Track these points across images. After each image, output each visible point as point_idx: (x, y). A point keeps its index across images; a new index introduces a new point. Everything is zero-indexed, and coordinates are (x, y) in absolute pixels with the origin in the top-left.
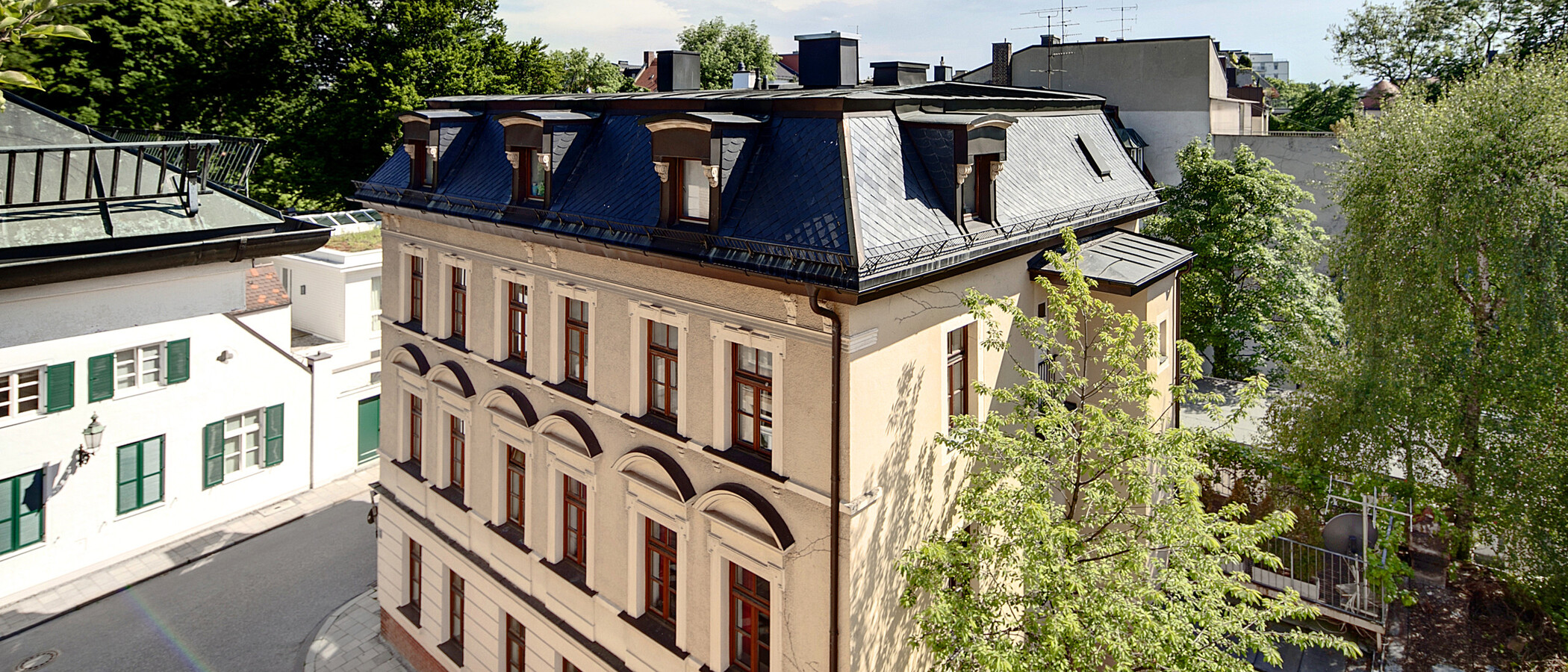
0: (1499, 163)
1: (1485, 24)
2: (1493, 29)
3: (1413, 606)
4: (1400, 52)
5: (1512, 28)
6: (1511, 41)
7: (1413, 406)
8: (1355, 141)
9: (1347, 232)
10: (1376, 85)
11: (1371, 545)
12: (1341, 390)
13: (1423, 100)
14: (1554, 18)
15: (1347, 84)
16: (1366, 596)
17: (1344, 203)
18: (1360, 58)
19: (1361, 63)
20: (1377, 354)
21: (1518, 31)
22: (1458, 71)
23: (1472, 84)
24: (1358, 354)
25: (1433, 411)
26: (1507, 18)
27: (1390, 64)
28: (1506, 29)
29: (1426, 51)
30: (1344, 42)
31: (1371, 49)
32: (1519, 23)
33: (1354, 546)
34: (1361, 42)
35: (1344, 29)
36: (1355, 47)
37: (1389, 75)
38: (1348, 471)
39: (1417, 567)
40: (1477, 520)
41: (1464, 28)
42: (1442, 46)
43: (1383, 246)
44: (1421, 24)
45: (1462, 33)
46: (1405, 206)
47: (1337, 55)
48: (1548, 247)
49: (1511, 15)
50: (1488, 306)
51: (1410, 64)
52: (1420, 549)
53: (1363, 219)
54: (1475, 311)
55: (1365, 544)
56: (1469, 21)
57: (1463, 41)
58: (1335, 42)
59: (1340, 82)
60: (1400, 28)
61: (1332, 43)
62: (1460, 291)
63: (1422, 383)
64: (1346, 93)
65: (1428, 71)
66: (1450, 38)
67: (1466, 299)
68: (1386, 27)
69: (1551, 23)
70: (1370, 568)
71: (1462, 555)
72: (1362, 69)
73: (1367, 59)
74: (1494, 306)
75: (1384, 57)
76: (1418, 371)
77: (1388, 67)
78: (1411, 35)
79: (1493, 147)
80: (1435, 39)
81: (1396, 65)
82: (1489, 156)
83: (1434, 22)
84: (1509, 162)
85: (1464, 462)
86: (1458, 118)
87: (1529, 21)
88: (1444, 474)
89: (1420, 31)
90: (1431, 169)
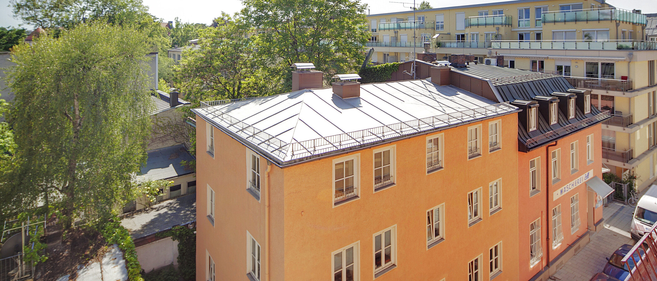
0: (82, 63)
1: (82, 7)
2: (85, 9)
3: (47, 260)
4: (46, 15)
5: (91, 10)
6: (91, 15)
7: (48, 172)
8: (20, 56)
9: (16, 100)
10: (36, 30)
11: (27, 244)
12: (11, 177)
13: (52, 37)
14: (106, 7)
15: (21, 28)
16: (24, 269)
17: (14, 86)
18: (27, 16)
19: (27, 19)
20: (31, 154)
21: (94, 11)
22: (69, 25)
23: (72, 32)
24: (21, 157)
25: (57, 171)
26: (90, 5)
27: (41, 20)
28: (89, 10)
29: (58, 16)
30: (19, 8)
31: (32, 13)
32: (94, 8)
33: (18, 248)
34: (28, 9)
35: (18, 2)
36: (24, 11)
37: (41, 25)
38: (16, 214)
39: (49, 242)
40: (74, 209)
41: (73, 8)
42: (64, 14)
43: (33, 104)
44: (56, 4)
45: (73, 10)
46: (44, 84)
47: (15, 14)
48: (99, 94)
49: (91, 4)
50: (79, 121)
51: (51, 20)
52: (51, 233)
53: (23, 93)
54: (74, 124)
55: (23, 245)
56: (76, 5)
57: (73, 13)
58: (14, 8)
59: (17, 27)
60: (46, 5)
61: (12, 9)
62: (68, 117)
63: (51, 160)
64: (20, 33)
65: (58, 24)
66: (68, 11)
67: (71, 119)
68: (40, 3)
69: (105, 9)
70: (26, 255)
71: (68, 226)
72: (28, 22)
73: (31, 17)
74: (81, 120)
75: (39, 17)
76: (50, 156)
77: (41, 22)
78: (52, 8)
79: (80, 57)
80: (62, 11)
81: (44, 21)
82: (79, 60)
83: (61, 3)
84: (86, 62)
85: (69, 188)
86: (67, 46)
87: (98, 7)
88: (61, 196)
89: (55, 7)
90: (56, 67)
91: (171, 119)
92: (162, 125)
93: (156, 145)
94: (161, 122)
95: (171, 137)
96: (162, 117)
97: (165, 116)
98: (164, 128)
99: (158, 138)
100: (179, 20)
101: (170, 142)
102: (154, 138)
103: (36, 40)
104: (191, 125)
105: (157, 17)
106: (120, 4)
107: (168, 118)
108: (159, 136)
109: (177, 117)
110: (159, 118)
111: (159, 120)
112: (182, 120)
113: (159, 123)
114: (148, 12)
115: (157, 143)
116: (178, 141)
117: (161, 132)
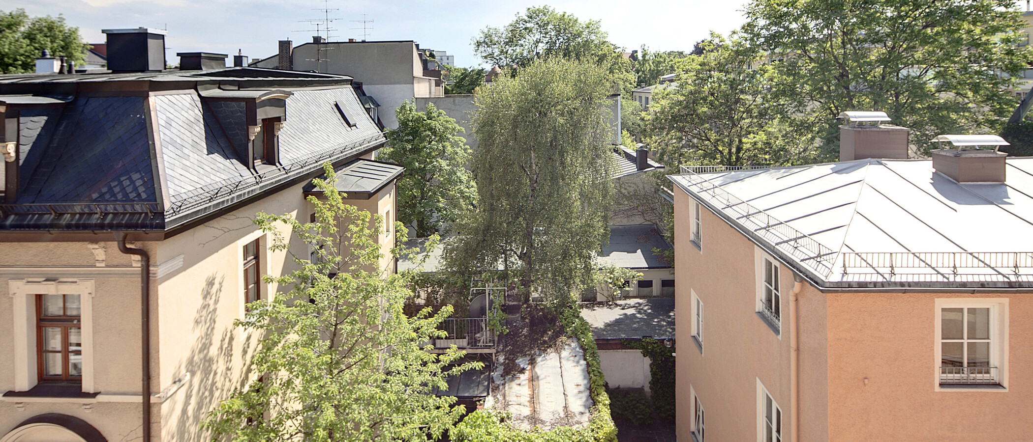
0: (538, 108)
2: (538, 42)
3: (507, 334)
4: (502, 52)
5: (545, 42)
6: (545, 48)
7: (507, 232)
8: (482, 99)
9: (479, 147)
10: (492, 69)
11: (490, 309)
12: (476, 231)
13: (510, 77)
14: (559, 37)
15: (480, 68)
16: (488, 335)
17: (477, 132)
18: (485, 55)
19: (486, 57)
20: (492, 209)
21: (547, 43)
22: (524, 62)
23: (528, 69)
24: (484, 211)
25: (515, 232)
26: (543, 37)
27: (498, 58)
28: (542, 42)
29: (512, 51)
30: (478, 46)
31: (489, 50)
32: (547, 39)
33: (482, 312)
34: (486, 46)
35: (478, 39)
36: (483, 49)
37: (498, 64)
38: (480, 273)
39: (510, 313)
40: (532, 281)
41: (527, 41)
42: (518, 49)
43: (494, 153)
44: (510, 38)
45: (526, 43)
46: (503, 131)
47: (475, 53)
48: (556, 145)
49: (544, 35)
50: (535, 177)
51: (506, 58)
52: (511, 303)
53: (485, 139)
54: (531, 180)
55: (487, 309)
56: (529, 37)
57: (526, 47)
58: (474, 46)
59: (478, 67)
60: (502, 40)
61: (473, 47)
62: (525, 171)
63: (511, 220)
64: (479, 73)
65: (513, 61)
66: (522, 45)
67: (527, 174)
68: (496, 39)
69: (558, 39)
70: (489, 321)
71: (527, 300)
72: (486, 60)
73: (489, 55)
74: (537, 176)
75: (496, 54)
76: (508, 214)
77: (497, 60)
78: (506, 43)
79: (536, 99)
80: (516, 45)
81: (500, 59)
82: (534, 103)
83: (515, 37)
84: (542, 106)
85: (527, 255)
86: (523, 87)
87: (551, 38)
88: (520, 262)
89: (510, 41)
90: (513, 112)
91: (638, 187)
92: (626, 194)
93: (619, 219)
94: (625, 189)
95: (639, 211)
96: (627, 183)
97: (630, 182)
98: (629, 198)
99: (622, 210)
100: (646, 48)
101: (637, 219)
102: (618, 209)
103: (496, 81)
104: (665, 199)
105: (618, 46)
106: (575, 32)
107: (634, 185)
108: (624, 209)
109: (646, 185)
110: (623, 183)
111: (623, 186)
112: (653, 190)
113: (623, 191)
114: (606, 40)
115: (621, 217)
116: (647, 218)
117: (626, 203)
